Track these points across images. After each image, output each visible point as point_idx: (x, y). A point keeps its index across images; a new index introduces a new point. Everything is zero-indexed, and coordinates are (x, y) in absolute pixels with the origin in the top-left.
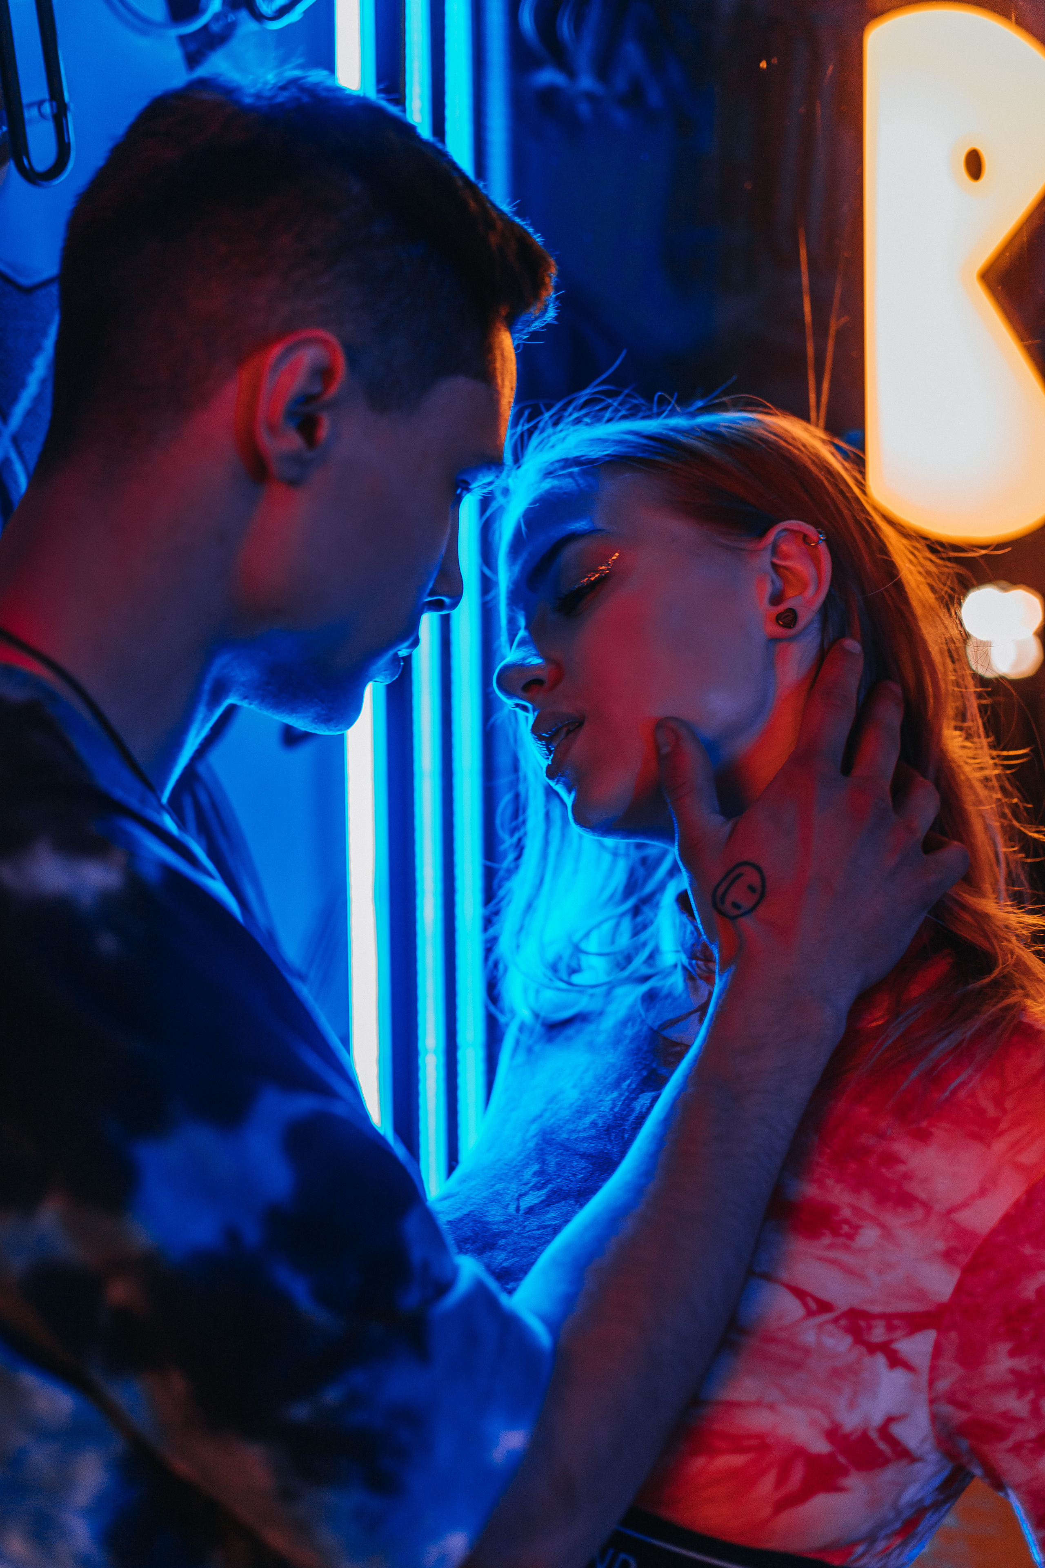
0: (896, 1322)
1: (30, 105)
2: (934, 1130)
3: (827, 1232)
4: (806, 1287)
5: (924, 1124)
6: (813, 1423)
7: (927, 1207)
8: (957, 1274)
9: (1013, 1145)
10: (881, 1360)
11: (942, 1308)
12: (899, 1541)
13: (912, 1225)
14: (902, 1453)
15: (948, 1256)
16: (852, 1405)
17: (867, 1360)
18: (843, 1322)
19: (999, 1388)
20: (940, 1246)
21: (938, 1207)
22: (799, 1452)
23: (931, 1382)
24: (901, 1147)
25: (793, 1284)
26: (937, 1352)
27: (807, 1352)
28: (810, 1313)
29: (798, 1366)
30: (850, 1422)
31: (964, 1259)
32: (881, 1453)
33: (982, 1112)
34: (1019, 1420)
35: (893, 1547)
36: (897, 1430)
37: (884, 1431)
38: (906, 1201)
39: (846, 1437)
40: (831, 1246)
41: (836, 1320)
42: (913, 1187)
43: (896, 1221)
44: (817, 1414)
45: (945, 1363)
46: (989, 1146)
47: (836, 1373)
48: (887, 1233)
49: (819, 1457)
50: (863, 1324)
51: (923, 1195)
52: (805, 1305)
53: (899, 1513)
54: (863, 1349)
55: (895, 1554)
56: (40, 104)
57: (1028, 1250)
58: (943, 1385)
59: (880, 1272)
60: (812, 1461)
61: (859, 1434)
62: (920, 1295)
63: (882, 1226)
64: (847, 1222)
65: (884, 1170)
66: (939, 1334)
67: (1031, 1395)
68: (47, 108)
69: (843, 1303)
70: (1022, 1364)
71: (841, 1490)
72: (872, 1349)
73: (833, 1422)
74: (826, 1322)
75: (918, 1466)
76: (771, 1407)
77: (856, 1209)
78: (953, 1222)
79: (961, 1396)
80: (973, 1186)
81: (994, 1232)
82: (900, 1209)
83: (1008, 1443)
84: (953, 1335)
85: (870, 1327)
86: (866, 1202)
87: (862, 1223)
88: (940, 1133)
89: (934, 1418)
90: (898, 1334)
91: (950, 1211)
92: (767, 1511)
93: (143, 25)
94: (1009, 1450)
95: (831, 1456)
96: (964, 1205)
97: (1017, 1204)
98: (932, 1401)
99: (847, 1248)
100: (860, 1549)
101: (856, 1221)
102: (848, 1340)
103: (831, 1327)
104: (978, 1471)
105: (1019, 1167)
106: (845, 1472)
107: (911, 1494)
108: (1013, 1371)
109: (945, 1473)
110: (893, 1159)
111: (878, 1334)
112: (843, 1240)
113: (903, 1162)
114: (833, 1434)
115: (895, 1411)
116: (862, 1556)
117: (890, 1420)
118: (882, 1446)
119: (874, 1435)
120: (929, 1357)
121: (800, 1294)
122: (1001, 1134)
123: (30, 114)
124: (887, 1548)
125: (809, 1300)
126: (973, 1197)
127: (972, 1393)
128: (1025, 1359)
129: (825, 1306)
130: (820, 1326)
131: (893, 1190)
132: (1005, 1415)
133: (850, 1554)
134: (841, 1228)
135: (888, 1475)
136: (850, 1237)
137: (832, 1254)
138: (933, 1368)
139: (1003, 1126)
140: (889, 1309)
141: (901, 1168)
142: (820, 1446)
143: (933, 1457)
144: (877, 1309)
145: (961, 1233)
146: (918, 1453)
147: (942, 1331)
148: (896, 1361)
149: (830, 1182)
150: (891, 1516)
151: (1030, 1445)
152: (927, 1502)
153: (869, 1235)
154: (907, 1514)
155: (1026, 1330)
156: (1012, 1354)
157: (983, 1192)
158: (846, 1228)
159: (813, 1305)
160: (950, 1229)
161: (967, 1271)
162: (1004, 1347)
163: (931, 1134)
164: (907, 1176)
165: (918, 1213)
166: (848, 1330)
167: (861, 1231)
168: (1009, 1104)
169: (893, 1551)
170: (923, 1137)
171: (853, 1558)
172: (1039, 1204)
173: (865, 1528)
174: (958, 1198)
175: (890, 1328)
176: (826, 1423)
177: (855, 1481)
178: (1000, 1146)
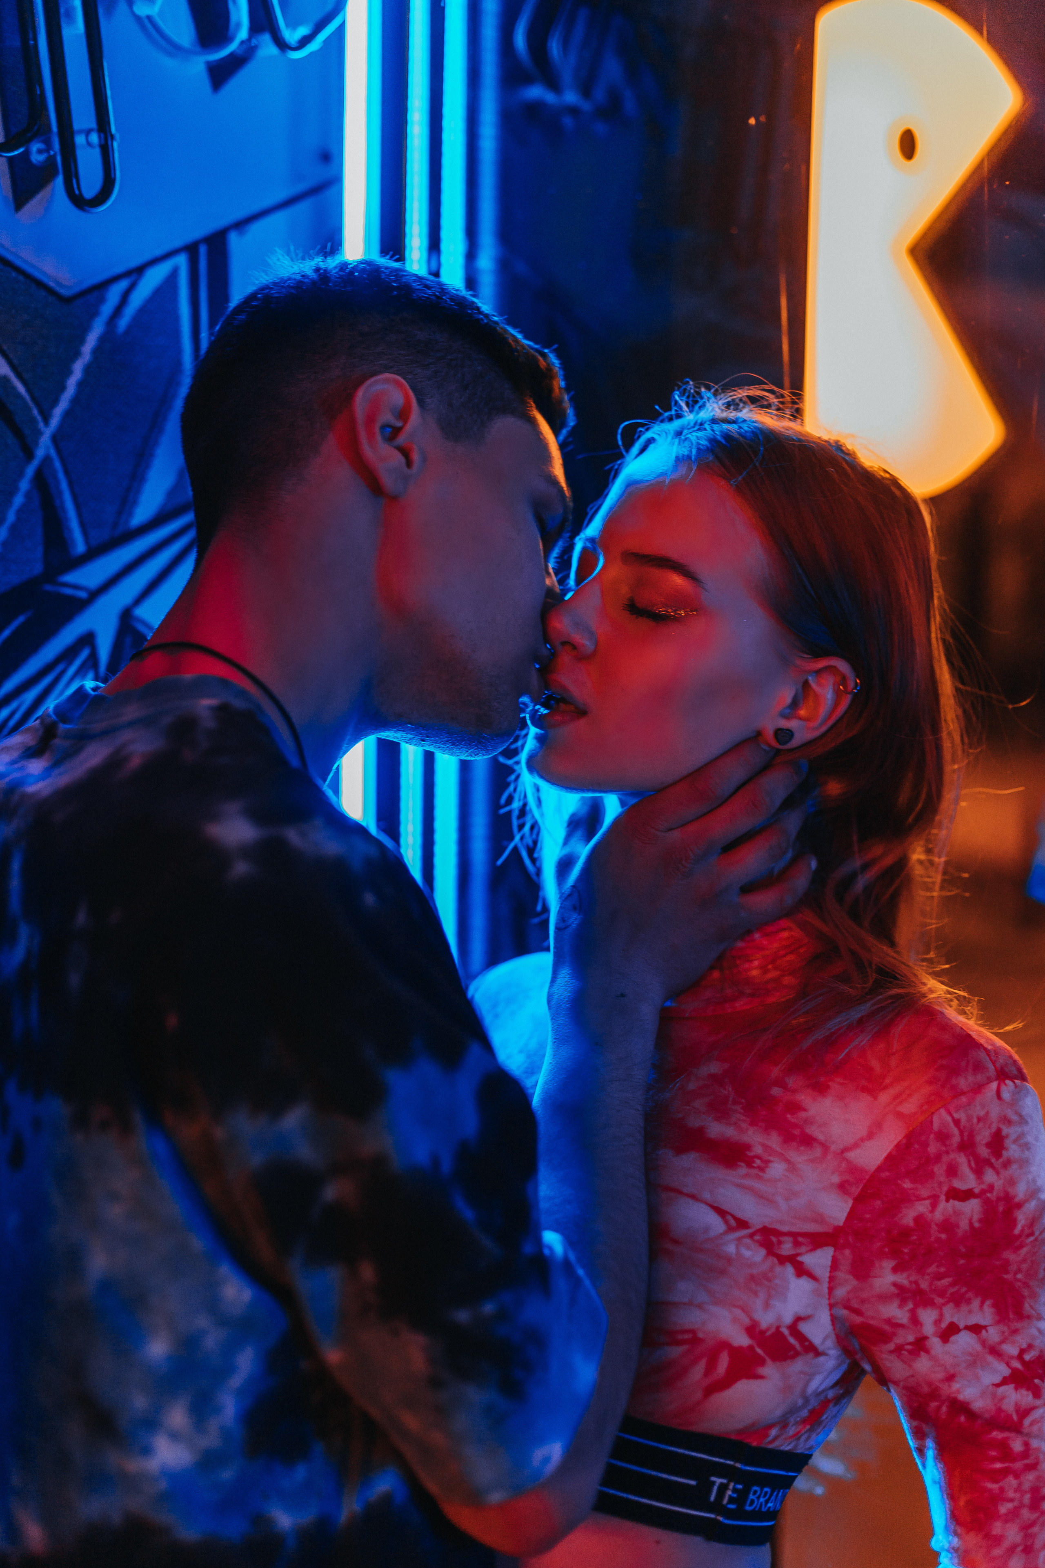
0: (800, 1239)
1: (80, 132)
2: (830, 1084)
3: (743, 1164)
4: (725, 1207)
5: (822, 1079)
6: (735, 1320)
7: (825, 1147)
8: (850, 1203)
9: (896, 1097)
10: (789, 1270)
11: (837, 1229)
12: (808, 1427)
13: (812, 1161)
14: (811, 1349)
15: (842, 1187)
16: (767, 1306)
17: (778, 1269)
18: (757, 1237)
19: (884, 1298)
20: (836, 1179)
21: (833, 1147)
22: (724, 1345)
23: (831, 1289)
24: (804, 1098)
25: (716, 1205)
26: (835, 1265)
27: (729, 1260)
28: (730, 1229)
29: (722, 1272)
30: (766, 1320)
31: (856, 1190)
32: (792, 1347)
33: (871, 1069)
34: (902, 1326)
35: (803, 1432)
36: (804, 1328)
37: (793, 1328)
38: (808, 1141)
39: (763, 1332)
40: (746, 1176)
41: (751, 1236)
42: (812, 1130)
43: (800, 1157)
44: (738, 1312)
45: (841, 1275)
46: (875, 1098)
47: (752, 1278)
48: (792, 1168)
49: (740, 1348)
50: (774, 1239)
51: (821, 1137)
52: (726, 1222)
53: (807, 1400)
54: (776, 1260)
55: (803, 1438)
56: (88, 132)
57: (907, 1185)
58: (841, 1292)
59: (787, 1199)
60: (736, 1352)
61: (773, 1330)
62: (820, 1218)
63: (788, 1161)
64: (758, 1157)
65: (789, 1116)
66: (835, 1251)
67: (910, 1305)
68: (94, 138)
69: (757, 1222)
70: (902, 1279)
71: (761, 1377)
72: (783, 1260)
73: (752, 1319)
74: (744, 1237)
75: (822, 1359)
76: (700, 1306)
77: (765, 1147)
78: (847, 1161)
79: (855, 1304)
80: (863, 1132)
81: (879, 1169)
82: (802, 1148)
83: (891, 1346)
84: (847, 1252)
85: (780, 1243)
86: (774, 1140)
87: (771, 1158)
88: (835, 1086)
89: (833, 1319)
90: (803, 1249)
91: (843, 1151)
92: (699, 1395)
93: (173, 49)
94: (891, 1352)
95: (751, 1347)
96: (856, 1146)
97: (897, 1146)
98: (831, 1306)
99: (759, 1178)
100: (774, 1432)
101: (766, 1157)
102: (763, 1252)
103: (748, 1241)
104: (867, 1367)
105: (900, 1115)
106: (762, 1363)
107: (816, 1384)
108: (895, 1284)
109: (844, 1367)
110: (797, 1107)
111: (787, 1248)
112: (756, 1171)
113: (805, 1110)
114: (752, 1330)
115: (802, 1313)
116: (776, 1438)
117: (798, 1319)
118: (792, 1340)
119: (786, 1332)
120: (829, 1269)
121: (721, 1212)
122: (886, 1087)
123: (80, 140)
124: (799, 1432)
125: (729, 1217)
126: (862, 1140)
127: (863, 1301)
128: (905, 1275)
129: (742, 1224)
130: (739, 1239)
131: (797, 1132)
132: (889, 1321)
133: (767, 1435)
134: (754, 1162)
135: (798, 1366)
136: (762, 1169)
137: (748, 1182)
138: (831, 1279)
139: (887, 1081)
140: (794, 1229)
141: (803, 1115)
142: (742, 1340)
143: (834, 1352)
144: (785, 1228)
145: (853, 1169)
146: (821, 1348)
147: (838, 1247)
148: (802, 1271)
149: (744, 1125)
150: (800, 1402)
151: (909, 1347)
152: (831, 1394)
153: (777, 1169)
154: (814, 1403)
155: (906, 1251)
156: (895, 1270)
157: (870, 1136)
158: (758, 1162)
159: (733, 1223)
160: (844, 1165)
161: (857, 1200)
162: (888, 1264)
163: (828, 1087)
164: (808, 1121)
165: (818, 1152)
166: (762, 1244)
167: (771, 1165)
168: (893, 1062)
169: (802, 1435)
170: (821, 1089)
171: (769, 1439)
172: (916, 1146)
173: (778, 1412)
174: (850, 1140)
175: (797, 1244)
176: (747, 1321)
177: (770, 1370)
178: (884, 1097)
